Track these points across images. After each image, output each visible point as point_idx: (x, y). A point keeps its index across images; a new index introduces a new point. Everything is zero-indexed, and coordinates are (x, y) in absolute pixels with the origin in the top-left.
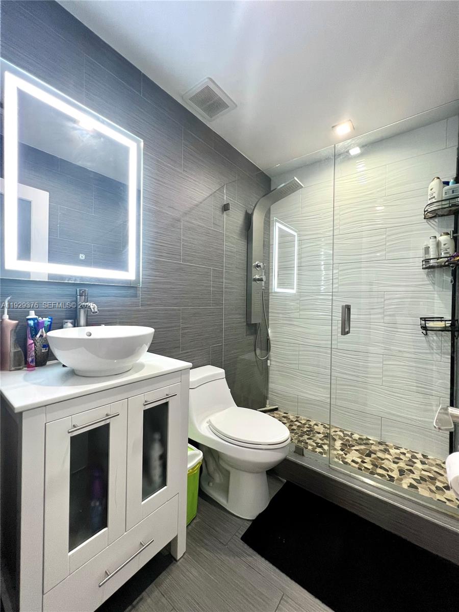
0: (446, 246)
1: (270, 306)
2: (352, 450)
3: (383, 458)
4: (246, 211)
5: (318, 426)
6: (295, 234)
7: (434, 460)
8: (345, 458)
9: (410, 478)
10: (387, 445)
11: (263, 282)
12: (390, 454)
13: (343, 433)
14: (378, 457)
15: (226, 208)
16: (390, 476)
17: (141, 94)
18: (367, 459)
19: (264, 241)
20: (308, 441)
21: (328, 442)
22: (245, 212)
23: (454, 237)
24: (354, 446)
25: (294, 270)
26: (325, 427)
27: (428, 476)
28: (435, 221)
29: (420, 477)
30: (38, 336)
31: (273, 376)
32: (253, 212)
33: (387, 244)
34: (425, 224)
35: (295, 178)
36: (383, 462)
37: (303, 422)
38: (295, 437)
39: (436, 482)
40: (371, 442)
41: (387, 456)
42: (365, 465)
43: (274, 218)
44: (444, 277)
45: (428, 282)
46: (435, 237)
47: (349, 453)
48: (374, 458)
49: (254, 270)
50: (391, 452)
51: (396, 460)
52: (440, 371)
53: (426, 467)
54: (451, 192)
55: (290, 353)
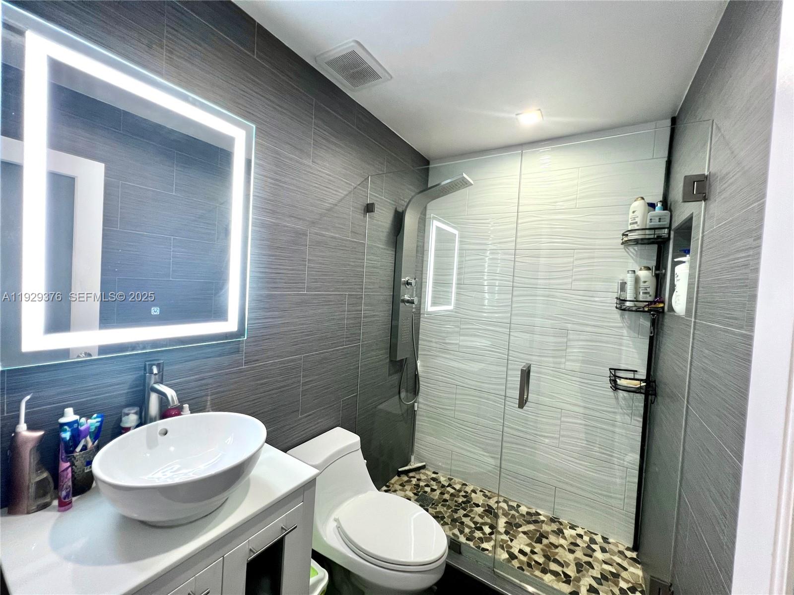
0: (646, 284)
1: (420, 331)
2: (519, 532)
3: (557, 544)
4: (396, 209)
5: (476, 493)
6: (456, 232)
7: (616, 545)
8: (511, 547)
9: (588, 576)
10: (561, 523)
11: (414, 306)
12: (565, 538)
13: (508, 505)
14: (550, 543)
15: (369, 208)
16: (566, 575)
17: (254, 55)
18: (538, 548)
19: (417, 247)
20: (464, 520)
21: (489, 521)
22: (394, 209)
23: (655, 274)
24: (520, 526)
25: (452, 287)
26: (485, 496)
27: (610, 572)
28: (634, 249)
29: (601, 574)
30: (78, 449)
31: (421, 423)
32: (406, 210)
33: (574, 270)
34: (621, 251)
35: (465, 175)
36: (557, 551)
37: (458, 487)
38: (448, 514)
39: (619, 582)
40: (542, 518)
41: (562, 541)
42: (536, 557)
43: (430, 214)
44: (641, 320)
45: (621, 325)
46: (634, 272)
47: (516, 538)
48: (546, 546)
49: (403, 287)
50: (566, 535)
51: (572, 547)
52: (629, 435)
53: (607, 556)
54: (658, 220)
55: (445, 395)
